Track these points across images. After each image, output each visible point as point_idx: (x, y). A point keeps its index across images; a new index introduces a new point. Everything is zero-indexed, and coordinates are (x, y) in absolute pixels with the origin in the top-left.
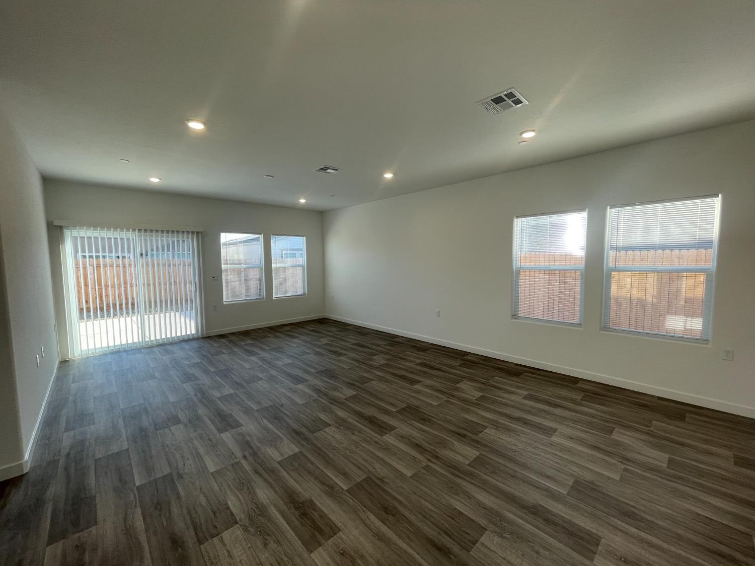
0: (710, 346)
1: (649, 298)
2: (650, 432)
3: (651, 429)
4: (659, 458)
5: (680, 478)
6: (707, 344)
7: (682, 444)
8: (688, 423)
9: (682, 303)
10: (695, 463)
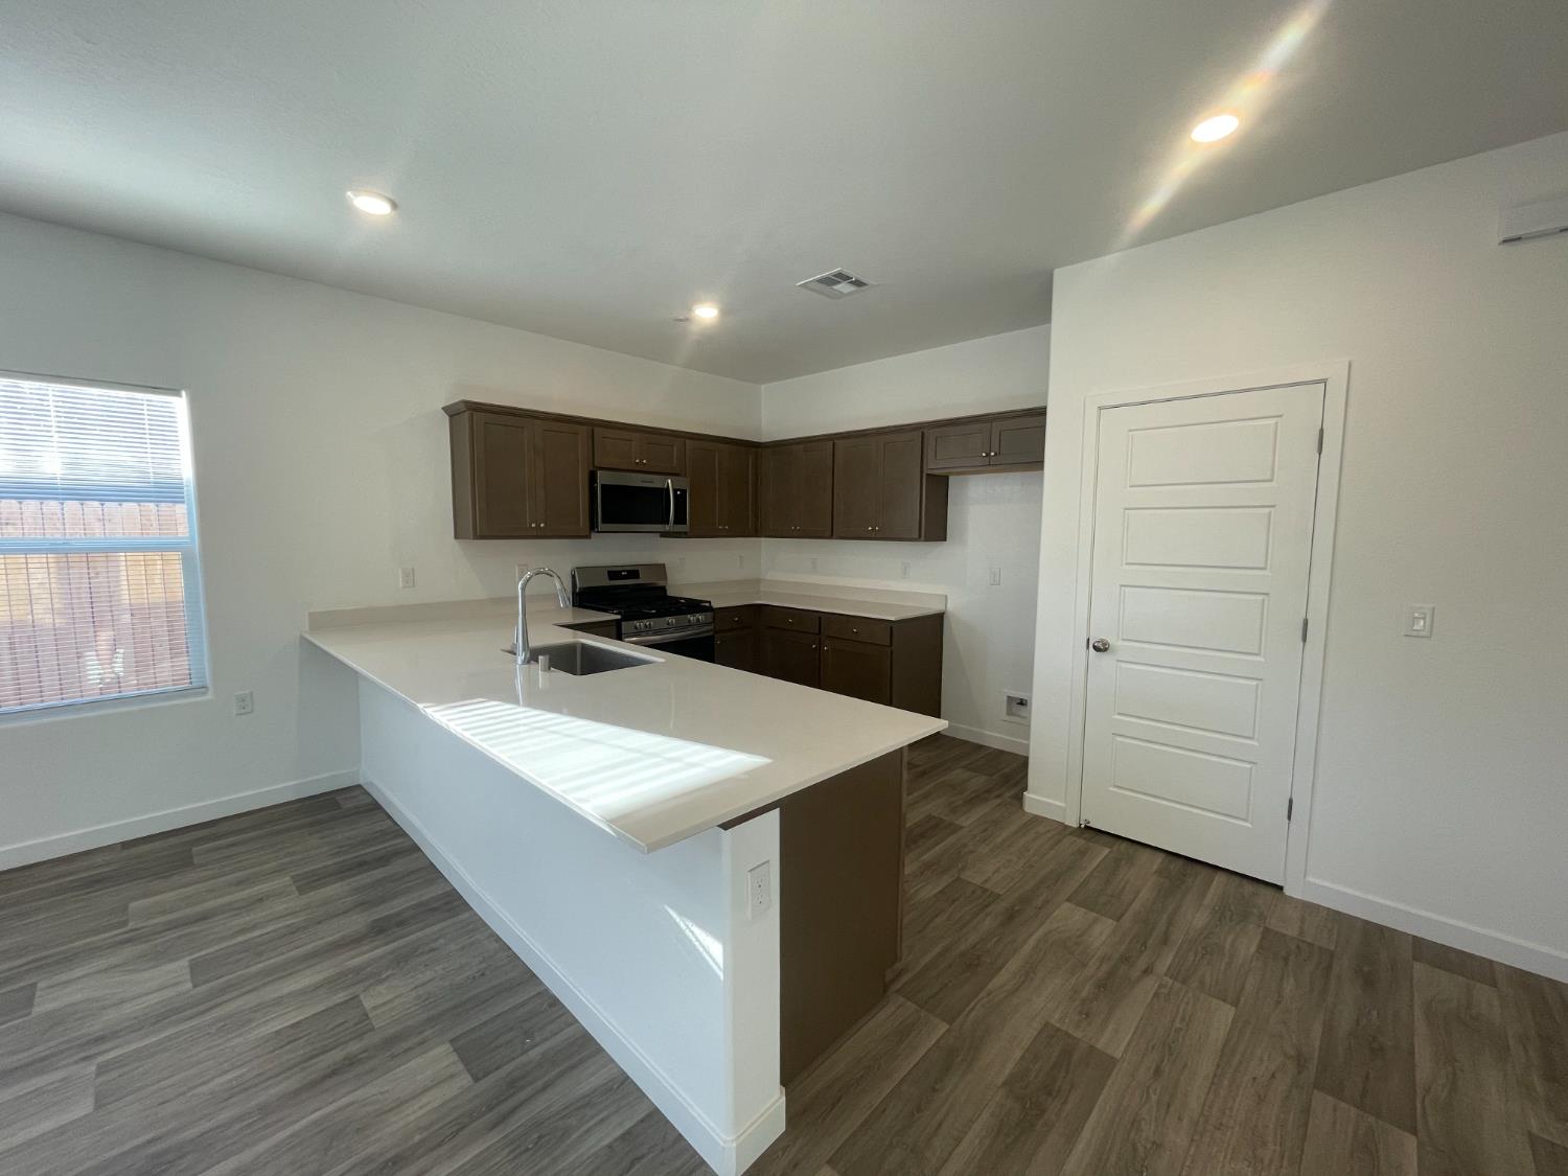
0: (209, 696)
1: (46, 619)
2: (132, 934)
3: (131, 925)
4: (171, 978)
5: (223, 990)
6: (204, 694)
7: (204, 917)
8: (201, 866)
9: (126, 618)
10: (240, 939)
